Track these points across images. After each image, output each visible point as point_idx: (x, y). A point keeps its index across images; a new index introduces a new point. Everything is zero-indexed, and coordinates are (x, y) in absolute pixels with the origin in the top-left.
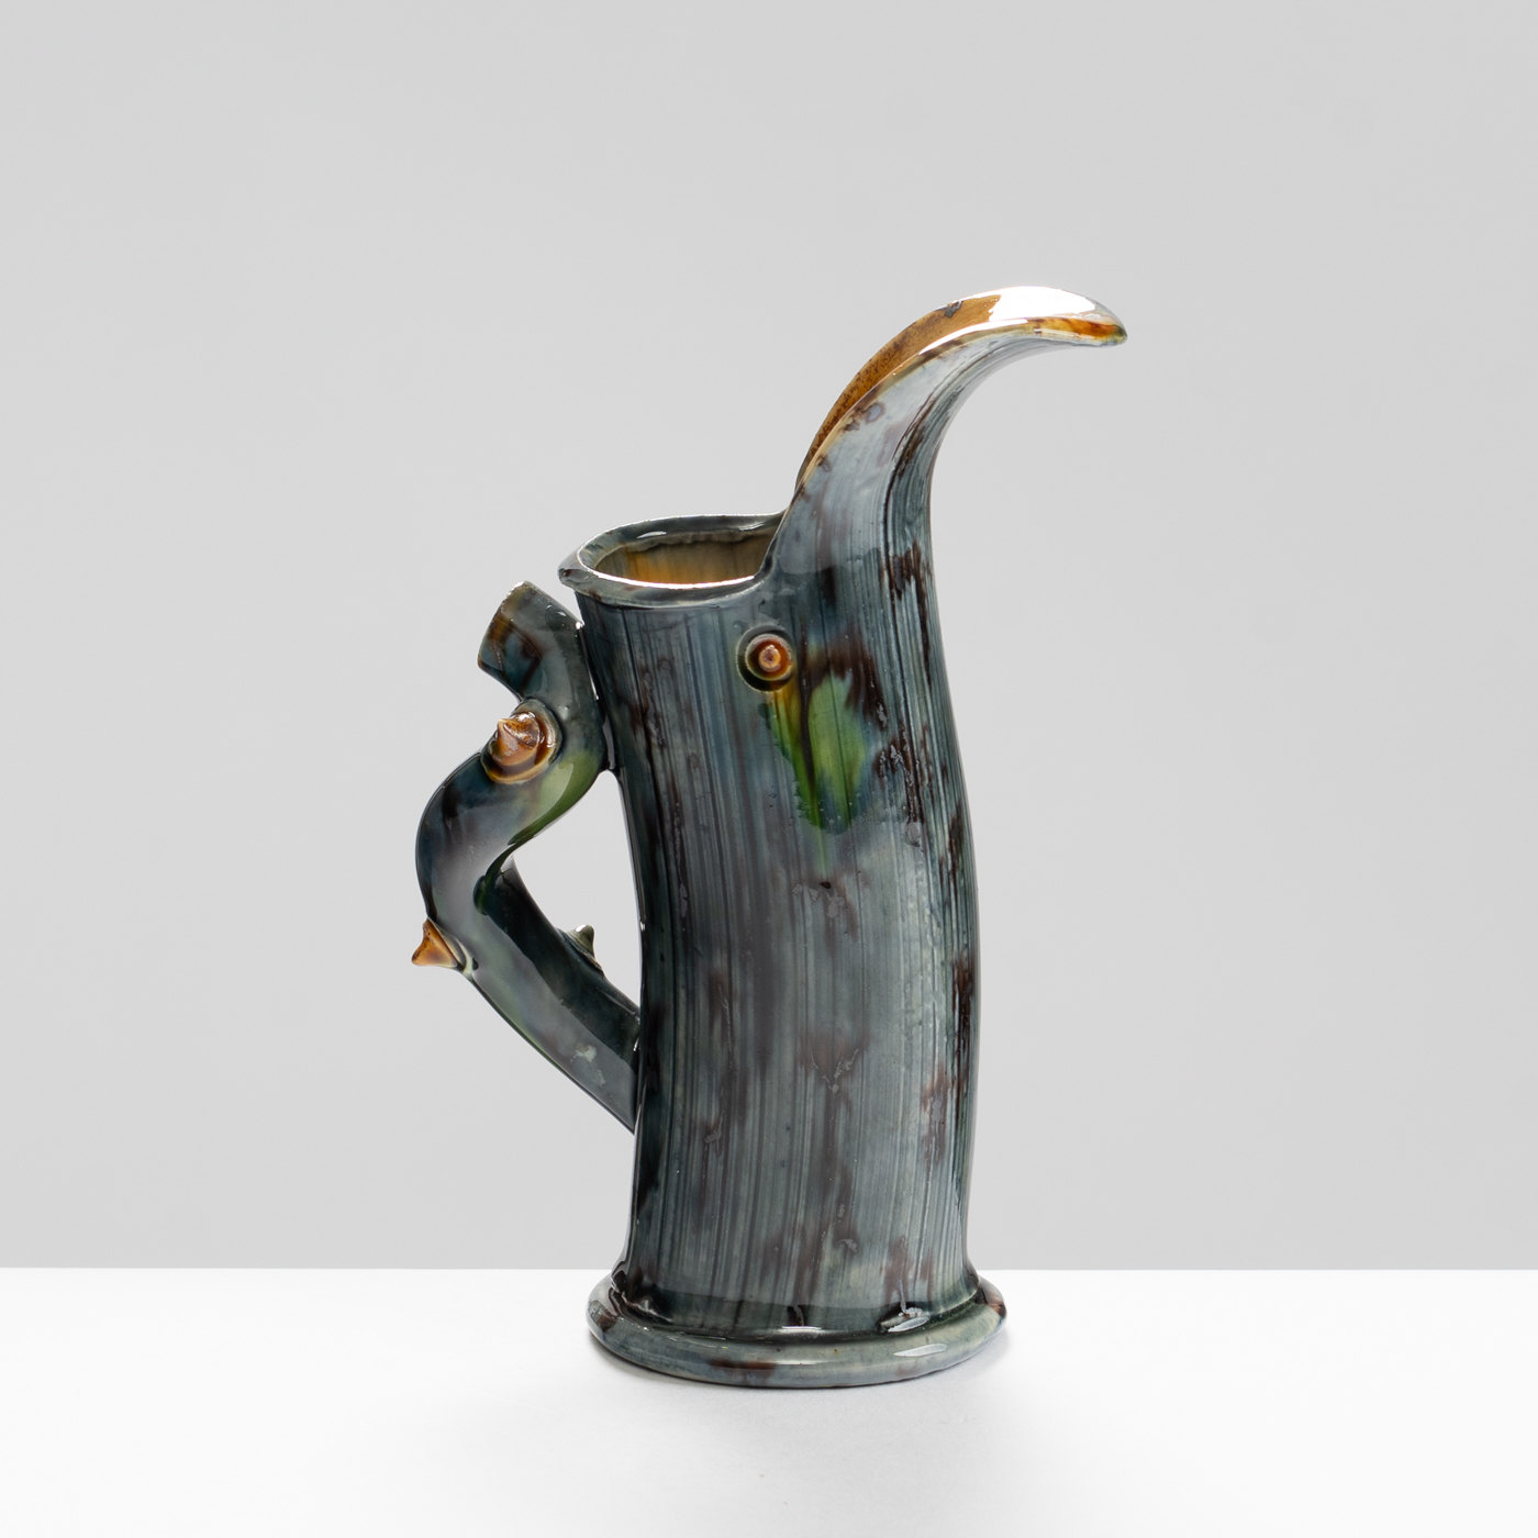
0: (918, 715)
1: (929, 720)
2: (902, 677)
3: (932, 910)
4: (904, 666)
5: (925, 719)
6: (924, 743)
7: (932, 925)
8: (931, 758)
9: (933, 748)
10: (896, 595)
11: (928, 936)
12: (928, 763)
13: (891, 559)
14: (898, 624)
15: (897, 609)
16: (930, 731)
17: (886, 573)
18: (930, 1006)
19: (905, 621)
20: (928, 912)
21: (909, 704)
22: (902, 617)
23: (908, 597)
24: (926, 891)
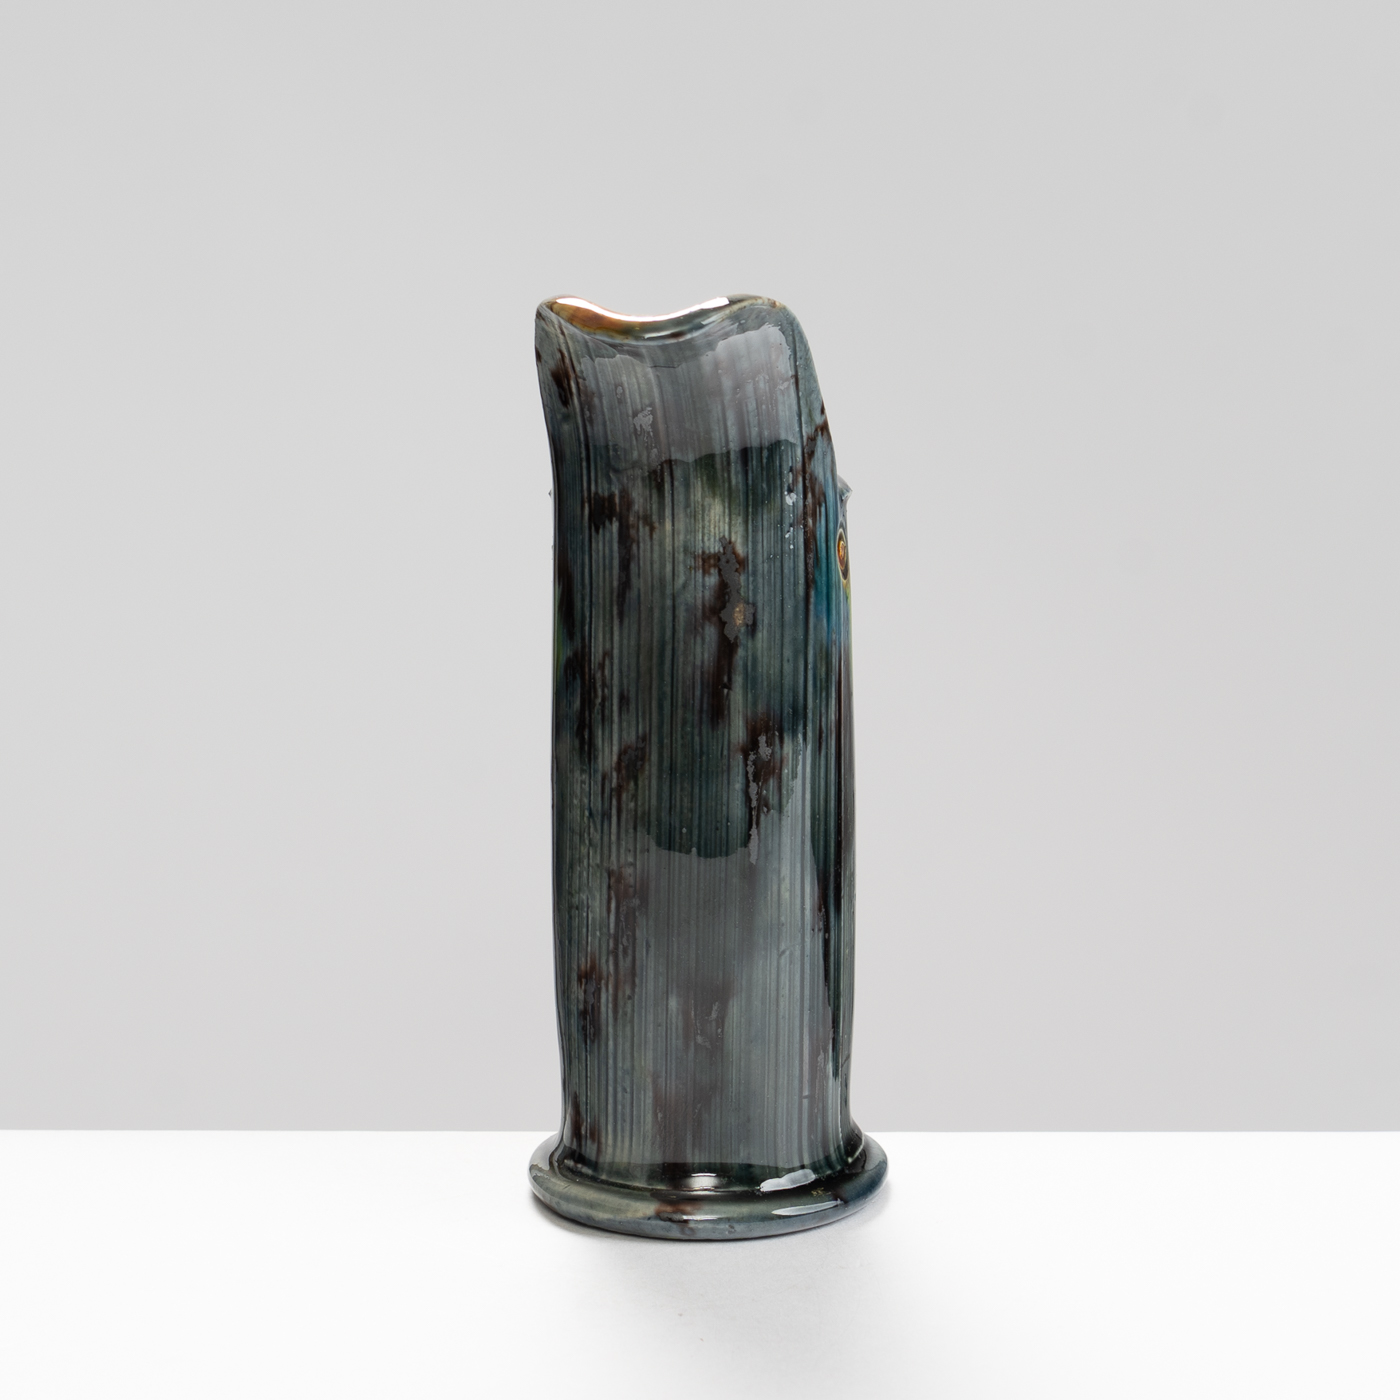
0: (601, 639)
1: (612, 648)
2: (591, 601)
3: (591, 814)
4: (594, 592)
5: (608, 646)
6: (602, 666)
7: (589, 828)
8: (608, 681)
9: (612, 675)
10: (593, 528)
11: (586, 835)
12: (604, 685)
13: (592, 495)
14: (594, 554)
15: (593, 540)
16: (612, 658)
17: (587, 505)
18: (584, 897)
19: (601, 554)
20: (587, 813)
21: (593, 626)
22: (598, 550)
23: (608, 535)
24: (588, 794)
